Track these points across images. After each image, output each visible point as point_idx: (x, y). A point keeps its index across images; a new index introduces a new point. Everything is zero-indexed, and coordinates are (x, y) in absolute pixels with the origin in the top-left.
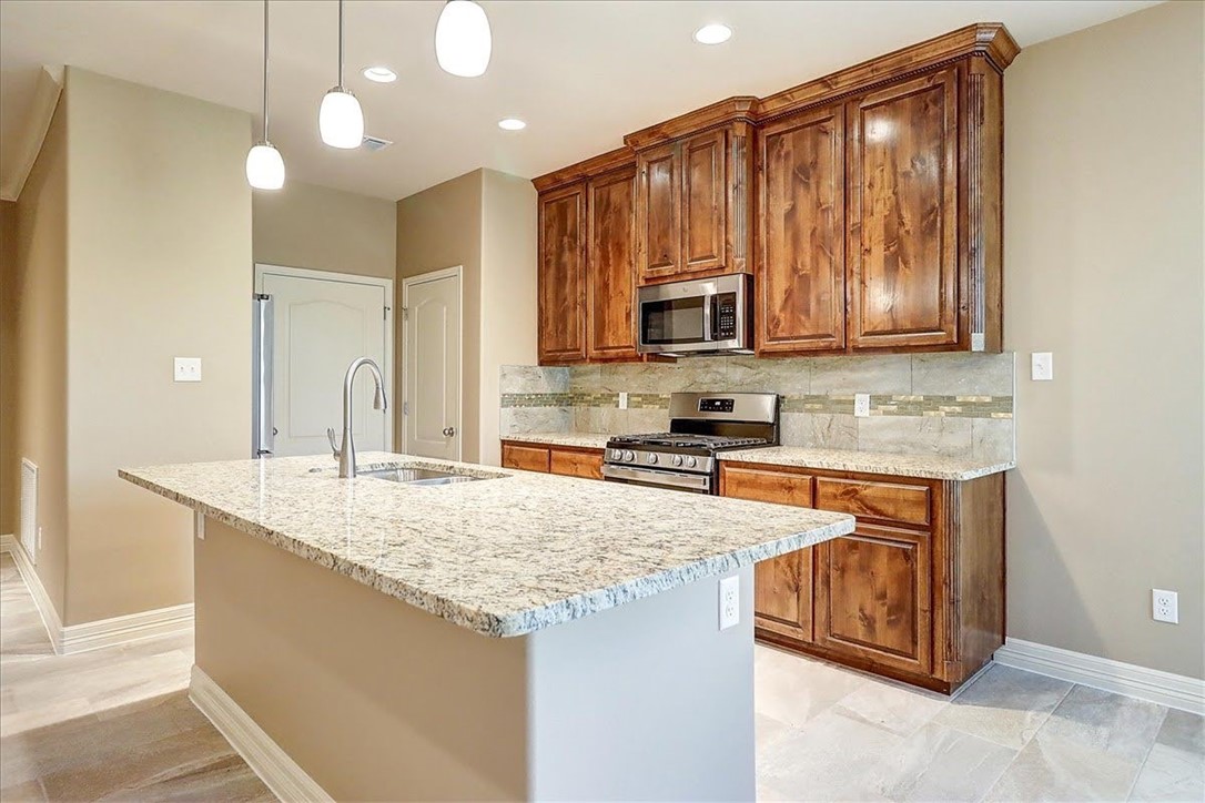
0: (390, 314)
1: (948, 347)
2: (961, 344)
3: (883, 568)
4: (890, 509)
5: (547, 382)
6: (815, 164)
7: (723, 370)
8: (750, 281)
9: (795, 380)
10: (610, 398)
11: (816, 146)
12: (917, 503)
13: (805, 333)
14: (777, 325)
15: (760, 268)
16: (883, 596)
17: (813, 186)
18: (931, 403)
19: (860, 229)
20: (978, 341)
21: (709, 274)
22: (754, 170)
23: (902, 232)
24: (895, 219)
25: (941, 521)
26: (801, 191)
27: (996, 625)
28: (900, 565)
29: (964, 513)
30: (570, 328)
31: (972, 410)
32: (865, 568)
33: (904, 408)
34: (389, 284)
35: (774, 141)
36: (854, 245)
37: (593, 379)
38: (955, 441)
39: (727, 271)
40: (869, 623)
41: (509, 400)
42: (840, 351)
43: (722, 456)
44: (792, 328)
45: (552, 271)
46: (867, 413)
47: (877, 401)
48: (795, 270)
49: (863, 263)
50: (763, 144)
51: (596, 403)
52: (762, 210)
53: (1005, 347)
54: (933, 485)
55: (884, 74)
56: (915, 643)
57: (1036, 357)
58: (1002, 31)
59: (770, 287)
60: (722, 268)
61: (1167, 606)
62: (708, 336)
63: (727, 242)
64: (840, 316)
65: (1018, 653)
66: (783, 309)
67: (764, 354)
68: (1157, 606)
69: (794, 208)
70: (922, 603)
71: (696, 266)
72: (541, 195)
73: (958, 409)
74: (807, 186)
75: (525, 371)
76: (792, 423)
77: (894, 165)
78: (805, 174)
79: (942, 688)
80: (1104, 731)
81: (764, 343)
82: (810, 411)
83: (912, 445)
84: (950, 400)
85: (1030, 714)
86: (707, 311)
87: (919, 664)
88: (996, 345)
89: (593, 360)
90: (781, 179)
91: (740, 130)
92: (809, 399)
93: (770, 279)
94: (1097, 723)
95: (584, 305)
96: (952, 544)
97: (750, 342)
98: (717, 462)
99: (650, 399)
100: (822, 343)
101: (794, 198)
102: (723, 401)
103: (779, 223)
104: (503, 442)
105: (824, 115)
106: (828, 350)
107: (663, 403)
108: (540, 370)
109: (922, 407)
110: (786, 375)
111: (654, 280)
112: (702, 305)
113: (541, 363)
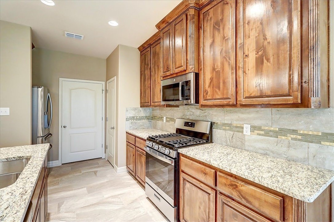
0: (104, 92)
1: (295, 105)
2: (304, 103)
4: (256, 203)
6: (222, 20)
7: (193, 111)
8: (197, 76)
9: (218, 116)
10: (161, 118)
11: (223, 11)
13: (218, 97)
14: (207, 94)
15: (201, 69)
17: (221, 30)
18: (282, 132)
19: (243, 45)
21: (181, 73)
22: (198, 28)
23: (266, 43)
24: (261, 37)
26: (216, 33)
30: (147, 95)
31: (308, 138)
33: (267, 133)
34: (104, 83)
35: (206, 14)
36: (240, 54)
37: (157, 112)
39: (187, 72)
41: (129, 119)
43: (180, 151)
44: (213, 95)
46: (249, 133)
47: (254, 128)
48: (214, 69)
49: (244, 62)
50: (201, 17)
51: (158, 119)
53: (331, 105)
59: (204, 77)
60: (185, 71)
62: (181, 99)
63: (187, 60)
66: (209, 87)
67: (203, 106)
69: (213, 41)
71: (177, 71)
72: (141, 52)
73: (299, 137)
74: (219, 30)
75: (135, 109)
76: (217, 134)
78: (218, 25)
81: (202, 101)
82: (225, 130)
83: (272, 152)
84: (294, 132)
86: (180, 88)
89: (153, 106)
90: (209, 30)
91: (192, 12)
92: (224, 125)
93: (204, 74)
97: (197, 101)
98: (178, 154)
99: (172, 119)
100: (225, 102)
101: (213, 37)
102: (192, 123)
103: (208, 49)
104: (127, 132)
106: (228, 105)
108: (141, 109)
109: (277, 134)
110: (215, 113)
111: (165, 77)
112: (178, 86)
113: (141, 106)
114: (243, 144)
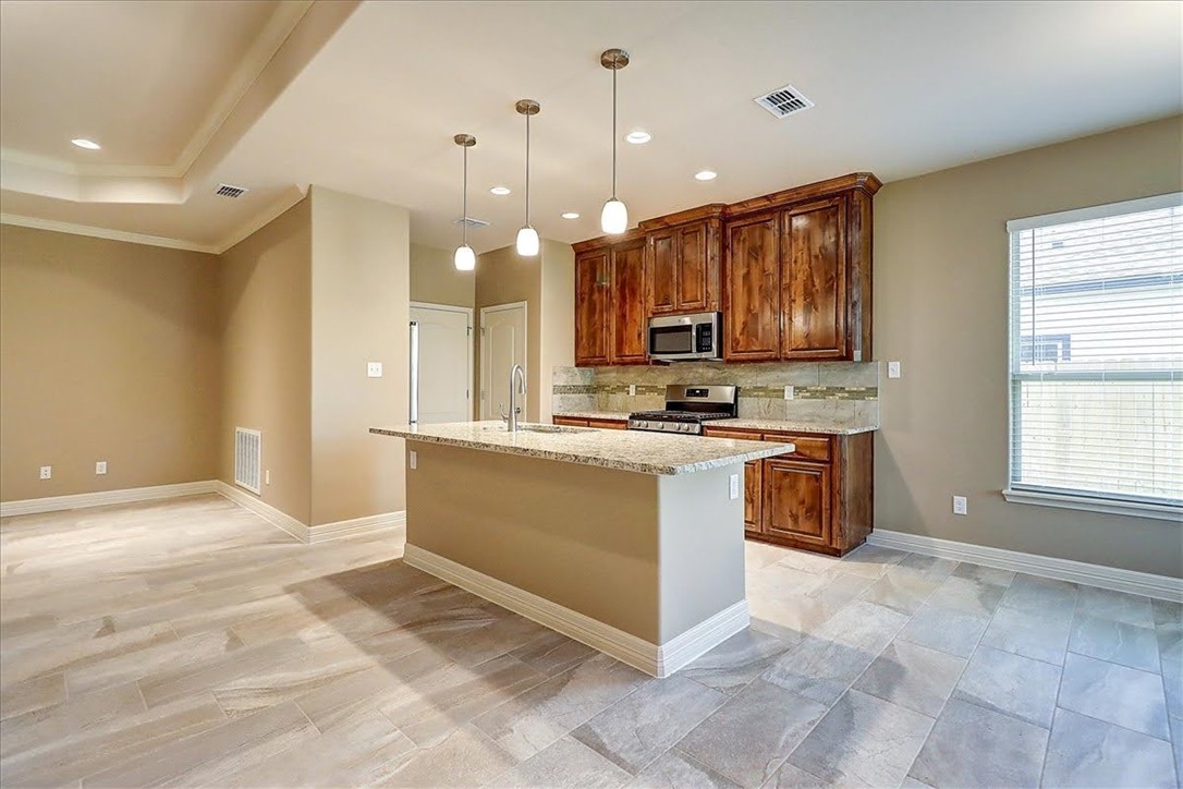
0: (471, 331)
1: (841, 358)
2: (849, 357)
3: (803, 486)
4: (808, 452)
5: (581, 377)
6: (761, 247)
7: (700, 370)
8: (720, 317)
9: (748, 378)
10: (623, 388)
11: (762, 237)
12: (822, 448)
13: (756, 349)
14: (738, 344)
15: (727, 308)
16: (803, 502)
17: (760, 258)
18: (831, 391)
19: (789, 286)
20: (857, 355)
21: (695, 310)
22: (724, 248)
23: (814, 290)
24: (810, 283)
25: (836, 460)
26: (753, 263)
27: (867, 521)
28: (813, 483)
29: (848, 453)
30: (598, 342)
31: (854, 395)
32: (793, 487)
33: (814, 394)
34: (471, 311)
35: (736, 231)
36: (786, 297)
37: (611, 376)
38: (844, 414)
39: (707, 310)
40: (795, 518)
41: (557, 390)
42: (776, 360)
43: (705, 423)
44: (748, 345)
45: (586, 304)
46: (792, 397)
47: (798, 389)
48: (749, 310)
49: (791, 307)
50: (729, 232)
51: (613, 391)
52: (729, 272)
53: (874, 358)
54: (832, 437)
55: (804, 196)
56: (821, 528)
57: (891, 364)
58: (871, 177)
59: (733, 320)
60: (703, 308)
61: (961, 505)
62: (694, 350)
63: (707, 292)
64: (777, 339)
65: (880, 537)
66: (742, 334)
67: (729, 362)
68: (956, 506)
69: (748, 273)
70: (825, 505)
71: (686, 306)
72: (577, 254)
73: (846, 395)
74: (756, 259)
75: (567, 370)
76: (746, 404)
77: (809, 249)
78: (756, 252)
79: (836, 553)
80: (923, 571)
81: (729, 355)
82: (757, 396)
83: (819, 416)
84: (842, 390)
85: (884, 566)
86: (694, 333)
87: (823, 540)
88: (868, 357)
89: (614, 364)
90: (741, 253)
91: (715, 223)
92: (757, 389)
93: (733, 316)
94: (921, 568)
95: (608, 327)
96: (842, 472)
97: (720, 354)
98: (702, 427)
99: (652, 389)
100: (765, 355)
101: (748, 266)
102: (701, 390)
103: (739, 281)
104: (554, 417)
105: (767, 217)
106: (770, 359)
107: (659, 391)
108: (576, 369)
109: (825, 394)
110: (741, 373)
111: (656, 314)
112: (691, 331)
113: (577, 365)
114: (784, 413)
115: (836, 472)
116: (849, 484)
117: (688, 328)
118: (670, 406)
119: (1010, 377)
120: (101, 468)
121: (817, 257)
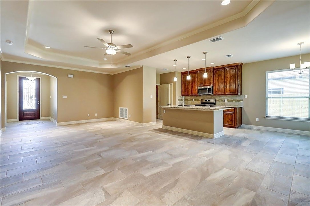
1: (236, 95)
2: (238, 94)
3: (230, 117)
4: (230, 111)
6: (221, 74)
7: (209, 97)
8: (213, 87)
9: (217, 98)
10: (191, 100)
11: (221, 72)
12: (233, 110)
13: (220, 93)
14: (216, 92)
15: (214, 85)
16: (229, 119)
18: (234, 100)
19: (226, 82)
20: (239, 94)
21: (208, 86)
22: (213, 74)
24: (230, 81)
25: (236, 112)
26: (219, 77)
27: (241, 123)
28: (231, 116)
29: (238, 111)
30: (187, 91)
31: (238, 101)
32: (228, 117)
33: (231, 101)
35: (216, 71)
36: (226, 84)
37: (188, 98)
38: (236, 104)
39: (210, 86)
40: (228, 122)
41: (179, 100)
42: (224, 95)
44: (218, 92)
45: (184, 84)
46: (226, 101)
47: (227, 100)
48: (219, 86)
50: (215, 72)
51: (189, 100)
52: (214, 79)
54: (235, 108)
55: (229, 66)
56: (233, 123)
57: (245, 95)
58: (242, 63)
61: (257, 119)
62: (208, 93)
63: (210, 82)
64: (224, 91)
65: (243, 126)
66: (217, 90)
69: (218, 79)
70: (234, 119)
71: (206, 85)
72: (182, 74)
74: (220, 77)
75: (180, 97)
76: (217, 103)
77: (230, 75)
78: (220, 75)
79: (235, 128)
81: (215, 94)
83: (232, 105)
84: (236, 100)
85: (244, 130)
87: (233, 125)
88: (241, 94)
89: (190, 95)
90: (217, 75)
91: (212, 70)
92: (219, 100)
93: (215, 87)
95: (189, 88)
96: (237, 114)
97: (213, 94)
99: (198, 100)
100: (222, 94)
102: (208, 100)
103: (217, 81)
105: (222, 69)
106: (223, 95)
107: (199, 100)
108: (182, 96)
109: (232, 101)
111: (200, 86)
113: (182, 95)
114: (225, 104)
115: (236, 114)
116: (238, 116)
117: (207, 89)
118: (201, 103)
119: (266, 98)
120: (96, 115)
121: (232, 77)
